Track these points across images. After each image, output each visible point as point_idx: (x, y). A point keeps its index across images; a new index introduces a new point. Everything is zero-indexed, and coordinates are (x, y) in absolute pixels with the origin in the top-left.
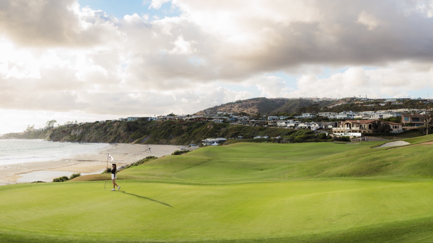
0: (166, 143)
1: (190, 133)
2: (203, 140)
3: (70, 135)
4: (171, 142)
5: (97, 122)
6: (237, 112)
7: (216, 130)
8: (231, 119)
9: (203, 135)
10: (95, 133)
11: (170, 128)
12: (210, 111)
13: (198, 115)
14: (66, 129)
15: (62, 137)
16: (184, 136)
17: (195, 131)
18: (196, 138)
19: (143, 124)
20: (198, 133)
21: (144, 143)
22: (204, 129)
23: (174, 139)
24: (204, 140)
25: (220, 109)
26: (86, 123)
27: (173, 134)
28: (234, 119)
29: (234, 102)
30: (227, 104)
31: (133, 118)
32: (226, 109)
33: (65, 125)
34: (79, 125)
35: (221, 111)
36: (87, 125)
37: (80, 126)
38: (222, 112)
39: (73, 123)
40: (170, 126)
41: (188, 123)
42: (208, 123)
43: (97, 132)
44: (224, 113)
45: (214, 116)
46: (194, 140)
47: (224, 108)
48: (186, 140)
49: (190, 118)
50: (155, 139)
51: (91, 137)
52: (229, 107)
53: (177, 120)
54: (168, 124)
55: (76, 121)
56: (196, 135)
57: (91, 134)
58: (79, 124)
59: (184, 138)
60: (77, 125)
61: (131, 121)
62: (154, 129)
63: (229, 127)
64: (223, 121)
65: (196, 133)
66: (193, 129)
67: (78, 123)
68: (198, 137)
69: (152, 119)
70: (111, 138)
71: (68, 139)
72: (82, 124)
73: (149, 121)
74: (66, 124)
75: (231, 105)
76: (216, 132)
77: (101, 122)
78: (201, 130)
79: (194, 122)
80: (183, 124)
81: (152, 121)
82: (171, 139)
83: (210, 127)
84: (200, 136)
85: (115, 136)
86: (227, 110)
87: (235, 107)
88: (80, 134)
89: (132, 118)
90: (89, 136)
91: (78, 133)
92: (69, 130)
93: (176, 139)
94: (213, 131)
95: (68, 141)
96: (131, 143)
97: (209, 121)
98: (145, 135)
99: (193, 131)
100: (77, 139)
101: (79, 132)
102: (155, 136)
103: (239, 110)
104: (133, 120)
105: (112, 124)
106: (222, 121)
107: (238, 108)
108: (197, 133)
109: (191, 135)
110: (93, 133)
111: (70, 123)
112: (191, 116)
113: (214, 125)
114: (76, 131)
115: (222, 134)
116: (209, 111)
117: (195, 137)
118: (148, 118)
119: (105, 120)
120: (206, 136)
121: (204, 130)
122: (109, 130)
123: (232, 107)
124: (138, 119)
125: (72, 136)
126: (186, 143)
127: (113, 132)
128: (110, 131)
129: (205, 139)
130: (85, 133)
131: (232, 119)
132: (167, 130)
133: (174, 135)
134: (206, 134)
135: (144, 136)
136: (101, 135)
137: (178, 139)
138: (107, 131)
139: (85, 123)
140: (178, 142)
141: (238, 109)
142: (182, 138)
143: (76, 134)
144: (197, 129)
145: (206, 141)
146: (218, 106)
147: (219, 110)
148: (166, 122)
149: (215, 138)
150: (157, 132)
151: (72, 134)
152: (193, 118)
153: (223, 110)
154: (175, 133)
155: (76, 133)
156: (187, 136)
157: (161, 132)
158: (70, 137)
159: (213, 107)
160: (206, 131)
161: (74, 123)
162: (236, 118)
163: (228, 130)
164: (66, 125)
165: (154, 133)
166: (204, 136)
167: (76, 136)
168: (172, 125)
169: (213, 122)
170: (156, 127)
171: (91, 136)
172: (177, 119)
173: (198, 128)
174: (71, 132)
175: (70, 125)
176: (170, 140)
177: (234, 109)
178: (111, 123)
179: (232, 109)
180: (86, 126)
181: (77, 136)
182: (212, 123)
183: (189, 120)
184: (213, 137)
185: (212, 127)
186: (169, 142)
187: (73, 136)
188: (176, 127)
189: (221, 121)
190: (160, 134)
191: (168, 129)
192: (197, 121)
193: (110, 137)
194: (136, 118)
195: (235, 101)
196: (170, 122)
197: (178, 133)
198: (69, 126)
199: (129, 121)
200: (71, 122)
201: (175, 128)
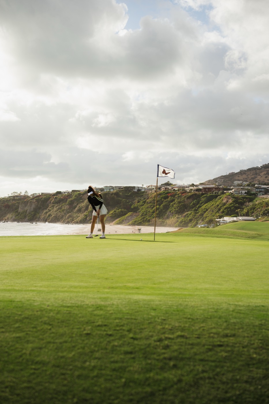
0: (161, 223)
1: (197, 210)
2: (218, 220)
3: (17, 212)
4: (168, 223)
5: (59, 193)
6: (264, 181)
7: (237, 205)
8: (259, 190)
9: (217, 212)
10: (55, 209)
11: (166, 202)
12: (223, 180)
13: (208, 185)
14: (11, 203)
15: (5, 214)
16: (187, 214)
17: (203, 207)
18: (206, 217)
19: (127, 197)
20: (209, 210)
21: (129, 223)
22: (218, 203)
23: (172, 218)
24: (220, 220)
25: (239, 177)
26: (42, 193)
27: (170, 212)
28: (263, 190)
29: (260, 167)
30: (249, 170)
31: (113, 188)
32: (247, 177)
33: (9, 197)
34: (31, 197)
35: (239, 180)
36: (44, 197)
37: (33, 199)
38: (241, 182)
39: (21, 194)
40: (167, 199)
41: (193, 195)
42: (224, 196)
43: (58, 208)
44: (244, 182)
45: (231, 186)
46: (203, 220)
47: (244, 176)
48: (191, 220)
49: (195, 188)
50: (144, 218)
51: (50, 215)
52: (253, 175)
53: (176, 191)
54: (164, 196)
55: (26, 192)
56: (205, 212)
57: (50, 211)
58: (31, 195)
59: (188, 217)
60: (28, 197)
61: (109, 191)
62: (143, 204)
63: (256, 201)
64: (246, 191)
65: (205, 210)
66: (201, 203)
67: (29, 195)
68: (208, 216)
69: (140, 189)
70: (79, 217)
71: (14, 217)
72: (36, 195)
73: (135, 192)
74: (10, 195)
75: (254, 171)
76: (237, 208)
77: (64, 193)
78: (213, 205)
79: (203, 194)
80: (186, 196)
81: (139, 192)
82: (168, 218)
83: (227, 201)
84: (212, 214)
85: (85, 213)
86: (248, 179)
87: (261, 174)
88: (32, 210)
89: (110, 188)
90: (47, 213)
91: (29, 209)
92: (15, 204)
93: (175, 218)
94: (232, 207)
95: (14, 220)
96: (109, 223)
97: (225, 192)
98: (129, 212)
99: (201, 207)
100: (27, 218)
101: (31, 207)
102: (145, 213)
103: (267, 179)
104: (112, 190)
105: (81, 196)
106: (246, 193)
107: (266, 175)
108: (207, 210)
109: (198, 213)
110: (53, 208)
111: (16, 194)
112: (196, 186)
113: (234, 197)
114: (26, 206)
115: (246, 211)
116: (221, 181)
117: (205, 215)
118: (134, 187)
119: (70, 190)
120: (221, 214)
121: (218, 206)
122: (76, 205)
123: (256, 174)
124: (119, 189)
125: (19, 213)
126: (190, 225)
127: (82, 207)
128: (78, 206)
129: (220, 217)
130: (40, 208)
131: (261, 190)
132: (162, 205)
133: (172, 213)
134: (221, 211)
135: (128, 214)
136: (65, 212)
137: (178, 218)
138: (74, 205)
139: (40, 194)
140: (178, 223)
141: (266, 177)
142: (184, 217)
143: (27, 211)
144: (207, 204)
145: (223, 221)
146: (236, 172)
147: (237, 178)
148: (160, 194)
149: (236, 217)
150: (148, 208)
151: (20, 210)
152: (201, 188)
153: (242, 179)
154: (174, 210)
155: (26, 208)
156: (192, 214)
157: (153, 208)
158: (17, 214)
159: (228, 174)
160: (221, 207)
161: (23, 194)
162: (266, 189)
163: (256, 205)
164: (11, 197)
165: (143, 209)
166: (218, 214)
167: (26, 213)
168: (170, 197)
169: (232, 193)
170: (146, 201)
171: (49, 213)
172: (176, 189)
173: (209, 203)
174: (18, 207)
175: (17, 196)
176: (166, 219)
177: (260, 177)
178: (80, 194)
179: (257, 177)
180: (42, 198)
181: (28, 213)
182: (229, 195)
183: (194, 191)
184: (232, 216)
185: (231, 201)
186: (165, 223)
187: (22, 213)
188: (175, 201)
189: (243, 192)
190: (152, 211)
191: (164, 204)
192: (207, 192)
193: (78, 215)
194: (116, 187)
195: (262, 165)
196: (166, 194)
197: (179, 210)
198: (16, 198)
199: (107, 191)
200: (19, 193)
201: (173, 202)
